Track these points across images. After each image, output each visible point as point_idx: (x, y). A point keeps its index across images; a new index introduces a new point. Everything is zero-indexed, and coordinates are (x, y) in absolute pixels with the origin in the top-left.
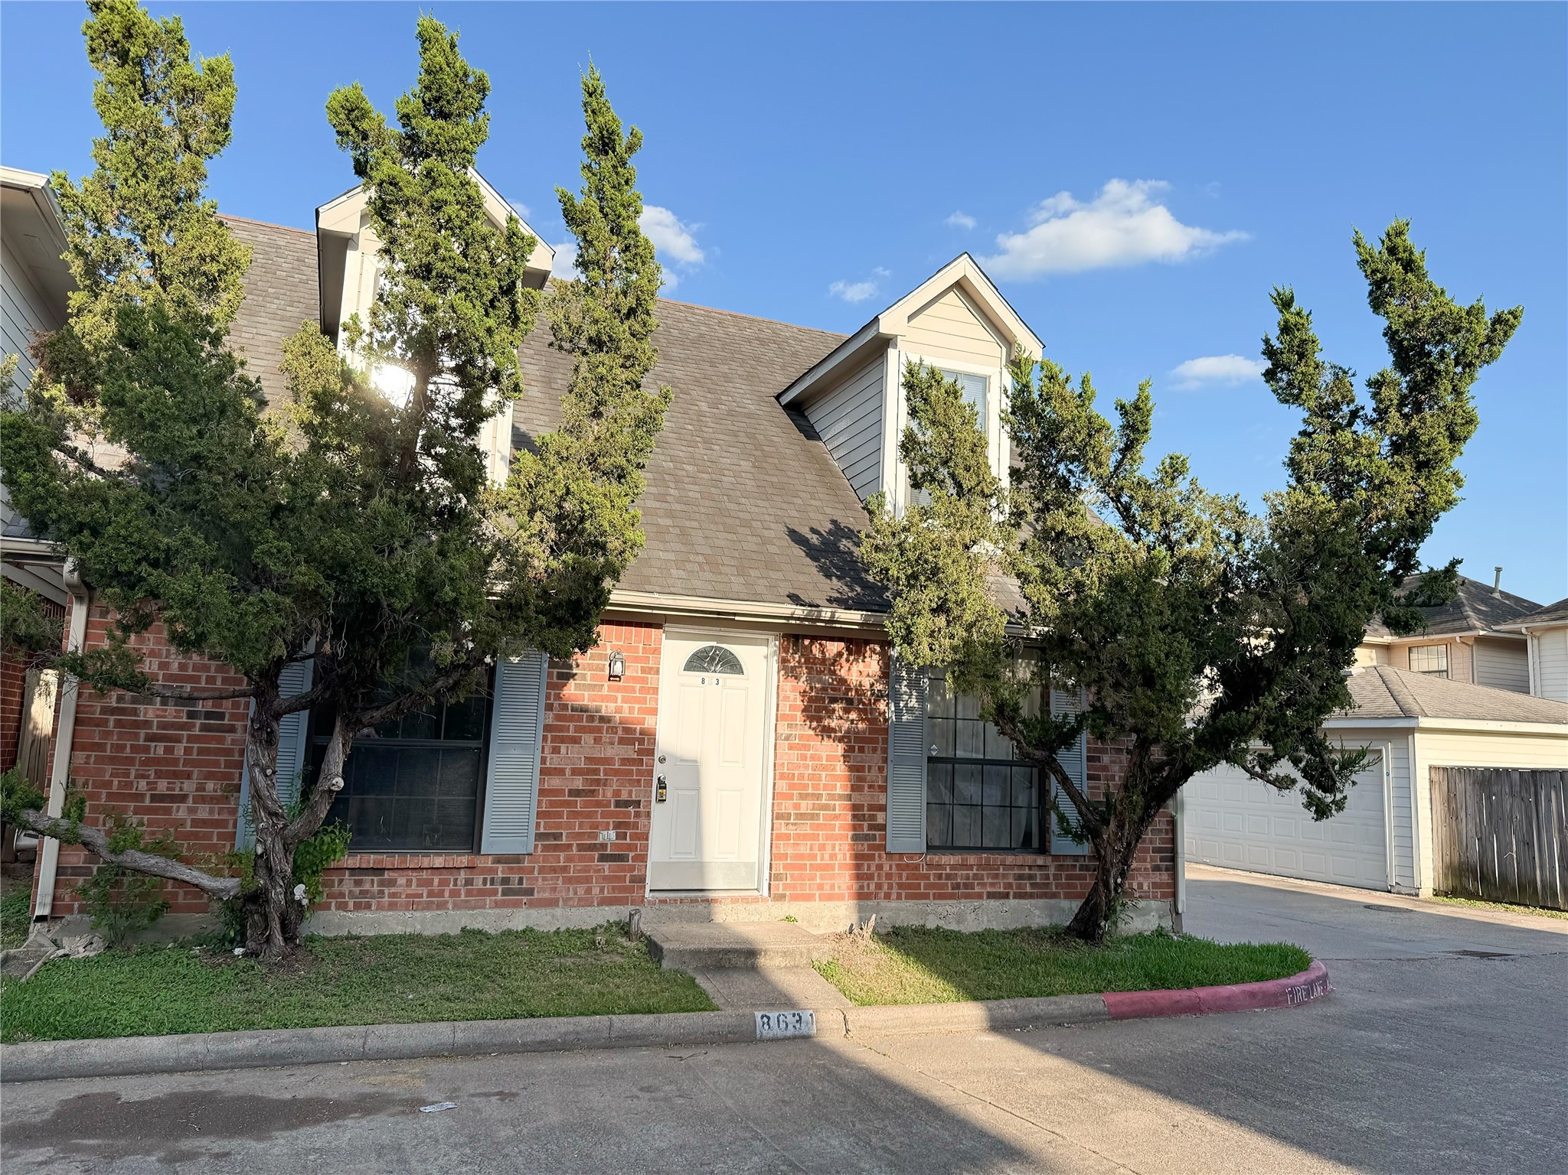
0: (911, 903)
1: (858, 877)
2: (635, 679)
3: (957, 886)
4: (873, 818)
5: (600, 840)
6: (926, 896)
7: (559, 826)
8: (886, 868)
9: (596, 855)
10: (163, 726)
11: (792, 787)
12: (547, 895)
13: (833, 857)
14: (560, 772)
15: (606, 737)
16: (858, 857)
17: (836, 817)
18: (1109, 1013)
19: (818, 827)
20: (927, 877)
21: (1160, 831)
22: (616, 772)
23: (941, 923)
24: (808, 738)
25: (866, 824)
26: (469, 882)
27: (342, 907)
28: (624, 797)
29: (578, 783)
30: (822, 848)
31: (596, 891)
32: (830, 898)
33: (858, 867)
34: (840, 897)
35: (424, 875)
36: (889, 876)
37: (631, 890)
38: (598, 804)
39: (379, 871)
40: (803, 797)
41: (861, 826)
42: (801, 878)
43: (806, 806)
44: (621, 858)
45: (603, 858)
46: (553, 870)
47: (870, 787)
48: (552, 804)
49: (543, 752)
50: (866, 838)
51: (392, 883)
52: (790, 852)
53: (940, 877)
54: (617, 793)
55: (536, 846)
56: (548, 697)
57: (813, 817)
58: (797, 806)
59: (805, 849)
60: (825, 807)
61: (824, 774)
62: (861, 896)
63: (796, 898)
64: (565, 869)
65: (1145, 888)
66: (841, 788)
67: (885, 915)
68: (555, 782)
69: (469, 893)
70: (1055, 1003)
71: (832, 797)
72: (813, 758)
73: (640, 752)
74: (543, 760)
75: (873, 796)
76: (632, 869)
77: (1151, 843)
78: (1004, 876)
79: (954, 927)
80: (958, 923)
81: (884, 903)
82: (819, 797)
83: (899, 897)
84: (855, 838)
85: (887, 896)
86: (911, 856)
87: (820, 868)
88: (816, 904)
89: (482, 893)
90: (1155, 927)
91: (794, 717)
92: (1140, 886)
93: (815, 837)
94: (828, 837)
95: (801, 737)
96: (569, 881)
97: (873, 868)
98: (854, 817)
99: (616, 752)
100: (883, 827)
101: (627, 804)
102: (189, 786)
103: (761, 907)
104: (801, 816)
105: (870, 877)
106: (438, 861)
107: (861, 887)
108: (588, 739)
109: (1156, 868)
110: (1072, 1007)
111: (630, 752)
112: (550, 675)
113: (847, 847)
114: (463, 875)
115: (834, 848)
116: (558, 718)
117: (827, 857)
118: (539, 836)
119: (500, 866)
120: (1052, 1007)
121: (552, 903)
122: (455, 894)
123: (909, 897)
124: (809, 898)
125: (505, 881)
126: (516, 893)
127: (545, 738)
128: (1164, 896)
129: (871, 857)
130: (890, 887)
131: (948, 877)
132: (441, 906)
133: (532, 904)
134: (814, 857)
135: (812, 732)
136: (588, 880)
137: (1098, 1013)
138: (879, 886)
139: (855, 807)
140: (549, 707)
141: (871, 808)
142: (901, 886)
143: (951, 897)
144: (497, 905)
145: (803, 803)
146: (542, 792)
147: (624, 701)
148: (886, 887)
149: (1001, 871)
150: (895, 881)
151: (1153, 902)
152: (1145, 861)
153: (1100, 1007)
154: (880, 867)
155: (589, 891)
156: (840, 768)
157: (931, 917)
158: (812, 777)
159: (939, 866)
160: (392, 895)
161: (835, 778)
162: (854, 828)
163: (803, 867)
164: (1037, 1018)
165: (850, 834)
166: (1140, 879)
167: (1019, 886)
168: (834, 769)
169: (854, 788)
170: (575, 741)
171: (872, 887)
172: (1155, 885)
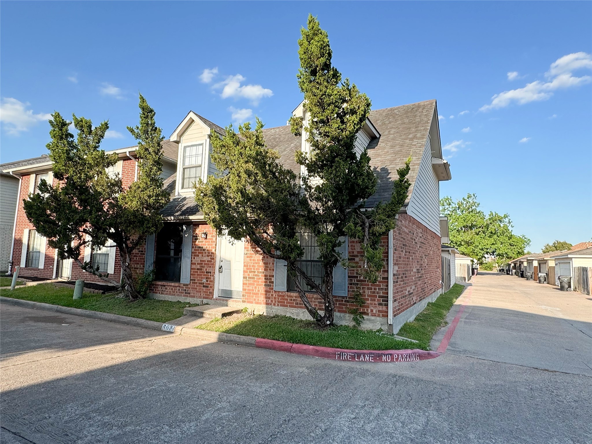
0: (282, 308)
1: (266, 298)
2: (210, 239)
3: (297, 304)
4: (271, 279)
5: (203, 282)
6: (287, 306)
7: (195, 277)
8: (274, 295)
9: (202, 285)
10: (136, 254)
11: (247, 269)
12: (193, 295)
13: (259, 291)
14: (195, 264)
15: (204, 255)
16: (266, 291)
17: (260, 279)
18: (255, 345)
19: (255, 281)
20: (287, 300)
21: (382, 289)
22: (206, 264)
23: (291, 316)
24: (252, 254)
25: (268, 281)
26: (179, 290)
27: (159, 293)
28: (208, 271)
29: (198, 267)
30: (256, 288)
31: (202, 295)
32: (257, 303)
33: (266, 294)
34: (260, 303)
35: (172, 287)
36: (275, 298)
37: (209, 295)
38: (202, 272)
39: (165, 286)
40: (251, 272)
41: (267, 282)
42: (250, 296)
43: (251, 275)
44: (208, 287)
45: (204, 286)
46: (194, 288)
47: (270, 269)
48: (193, 272)
49: (191, 258)
50: (268, 285)
51: (167, 289)
52: (247, 288)
53: (291, 300)
54: (206, 269)
55: (190, 282)
56: (192, 245)
57: (254, 278)
58: (249, 275)
59: (251, 288)
60: (256, 275)
61: (256, 265)
62: (267, 304)
63: (249, 302)
64: (196, 289)
65: (374, 311)
66: (262, 269)
67: (274, 311)
68: (193, 266)
69: (179, 293)
70: (239, 338)
71: (258, 272)
72: (253, 260)
73: (211, 259)
74: (192, 261)
75: (270, 272)
76: (209, 290)
77: (378, 294)
78: (314, 302)
79: (295, 317)
80: (297, 316)
81: (273, 307)
82: (255, 272)
83: (278, 305)
84: (265, 285)
85: (274, 305)
86: (282, 292)
87: (254, 294)
88: (254, 305)
89: (181, 293)
90: (378, 328)
91: (248, 248)
92: (372, 311)
93: (254, 284)
94: (257, 285)
95: (250, 253)
96: (197, 291)
97: (270, 295)
98: (265, 279)
99: (206, 259)
100: (273, 282)
101: (208, 272)
102: (139, 266)
103: (239, 303)
104: (249, 278)
105: (269, 298)
106: (173, 284)
107: (267, 301)
108: (200, 255)
109: (380, 304)
110: (244, 340)
111: (209, 259)
112: (193, 239)
113: (263, 288)
114: (178, 288)
115: (259, 288)
116: (195, 250)
117: (257, 291)
118: (191, 280)
119: (184, 287)
120: (238, 338)
121: (194, 297)
122: (177, 292)
123: (281, 305)
124: (252, 303)
125: (185, 290)
126: (187, 294)
127: (192, 255)
128: (383, 316)
129: (270, 292)
130: (275, 302)
131: (294, 300)
132: (174, 295)
133: (190, 297)
134: (253, 290)
135: (253, 252)
136: (200, 292)
137: (252, 344)
138: (272, 301)
139: (266, 276)
140: (193, 247)
141: (270, 276)
142: (278, 302)
143: (295, 307)
144: (184, 296)
145: (250, 274)
146: (191, 269)
147: (208, 245)
148: (274, 301)
149: (313, 300)
150: (277, 300)
151: (378, 318)
152: (375, 300)
153: (253, 342)
154: (272, 295)
155: (201, 295)
156: (261, 263)
157: (288, 313)
158: (253, 266)
159: (291, 296)
160: (167, 291)
161: (260, 266)
162: (265, 282)
163: (250, 293)
164: (231, 341)
165: (264, 284)
166: (372, 308)
167: (320, 306)
168: (259, 264)
169: (265, 270)
170: (198, 256)
171: (270, 301)
172: (379, 311)
